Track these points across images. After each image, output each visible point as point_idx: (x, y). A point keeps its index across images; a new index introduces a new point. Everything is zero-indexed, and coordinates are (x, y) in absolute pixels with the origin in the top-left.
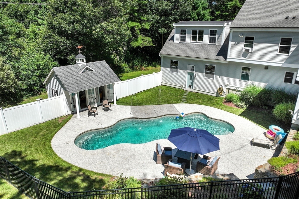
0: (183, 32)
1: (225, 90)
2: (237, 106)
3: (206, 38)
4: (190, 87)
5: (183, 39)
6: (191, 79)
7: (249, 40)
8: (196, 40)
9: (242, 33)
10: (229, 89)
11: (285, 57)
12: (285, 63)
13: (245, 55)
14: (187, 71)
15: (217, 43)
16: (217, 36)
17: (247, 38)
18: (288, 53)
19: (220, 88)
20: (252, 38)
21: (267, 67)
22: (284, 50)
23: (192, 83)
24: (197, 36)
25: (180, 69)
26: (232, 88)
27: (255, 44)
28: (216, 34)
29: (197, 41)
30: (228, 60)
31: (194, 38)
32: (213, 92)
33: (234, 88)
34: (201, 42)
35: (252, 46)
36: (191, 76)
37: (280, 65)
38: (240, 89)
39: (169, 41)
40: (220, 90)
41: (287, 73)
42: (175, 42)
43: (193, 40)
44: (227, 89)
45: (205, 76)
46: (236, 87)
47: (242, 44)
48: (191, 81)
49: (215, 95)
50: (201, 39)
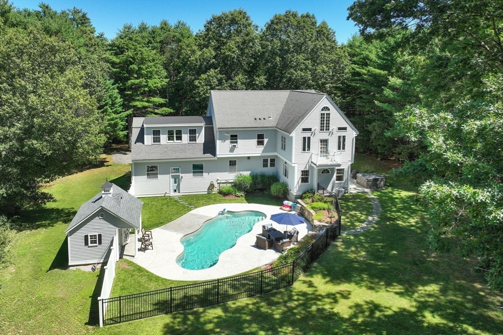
0: (156, 133)
1: (216, 185)
2: (237, 197)
3: (185, 137)
4: (175, 191)
5: (157, 140)
6: (175, 182)
7: (234, 138)
8: (173, 140)
9: (227, 132)
10: (220, 183)
11: (261, 148)
12: (262, 152)
13: (232, 150)
14: (171, 174)
15: (198, 141)
16: (197, 135)
17: (232, 136)
18: (263, 145)
19: (211, 184)
20: (236, 136)
21: (249, 158)
22: (260, 143)
23: (178, 186)
24: (175, 135)
25: (161, 174)
26: (222, 181)
27: (239, 141)
28: (196, 133)
29: (175, 141)
30: (218, 156)
31: (170, 138)
32: (204, 190)
33: (224, 181)
34: (180, 141)
35: (236, 142)
36: (175, 179)
37: (259, 155)
38: (230, 181)
39: (135, 143)
40: (212, 186)
41: (264, 160)
42: (145, 143)
43: (169, 140)
44: (218, 183)
45: (193, 175)
46: (226, 180)
47: (228, 141)
48: (176, 185)
49: (206, 193)
50: (179, 138)
